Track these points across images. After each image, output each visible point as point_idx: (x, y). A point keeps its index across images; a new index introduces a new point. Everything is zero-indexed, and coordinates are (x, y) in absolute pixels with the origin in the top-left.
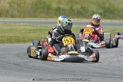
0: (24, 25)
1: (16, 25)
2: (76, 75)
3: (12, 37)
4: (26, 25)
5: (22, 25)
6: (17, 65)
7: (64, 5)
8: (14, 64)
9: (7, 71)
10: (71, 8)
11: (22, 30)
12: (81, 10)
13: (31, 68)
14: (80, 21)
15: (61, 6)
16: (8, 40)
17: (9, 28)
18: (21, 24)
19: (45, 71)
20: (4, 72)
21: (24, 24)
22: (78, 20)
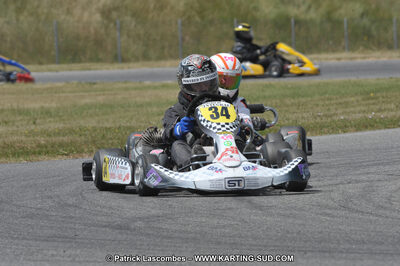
0: (155, 88)
1: (126, 89)
2: (330, 252)
3: (108, 129)
4: (164, 86)
5: (149, 87)
6: (120, 227)
7: (303, 8)
8: (108, 226)
9: (78, 251)
10: (329, 17)
11: (149, 104)
12: (366, 21)
13: (170, 238)
14: (359, 61)
15: (293, 11)
16: (94, 142)
17: (101, 99)
18: (147, 83)
19: (219, 243)
20: (69, 257)
21: (157, 83)
22: (351, 59)
